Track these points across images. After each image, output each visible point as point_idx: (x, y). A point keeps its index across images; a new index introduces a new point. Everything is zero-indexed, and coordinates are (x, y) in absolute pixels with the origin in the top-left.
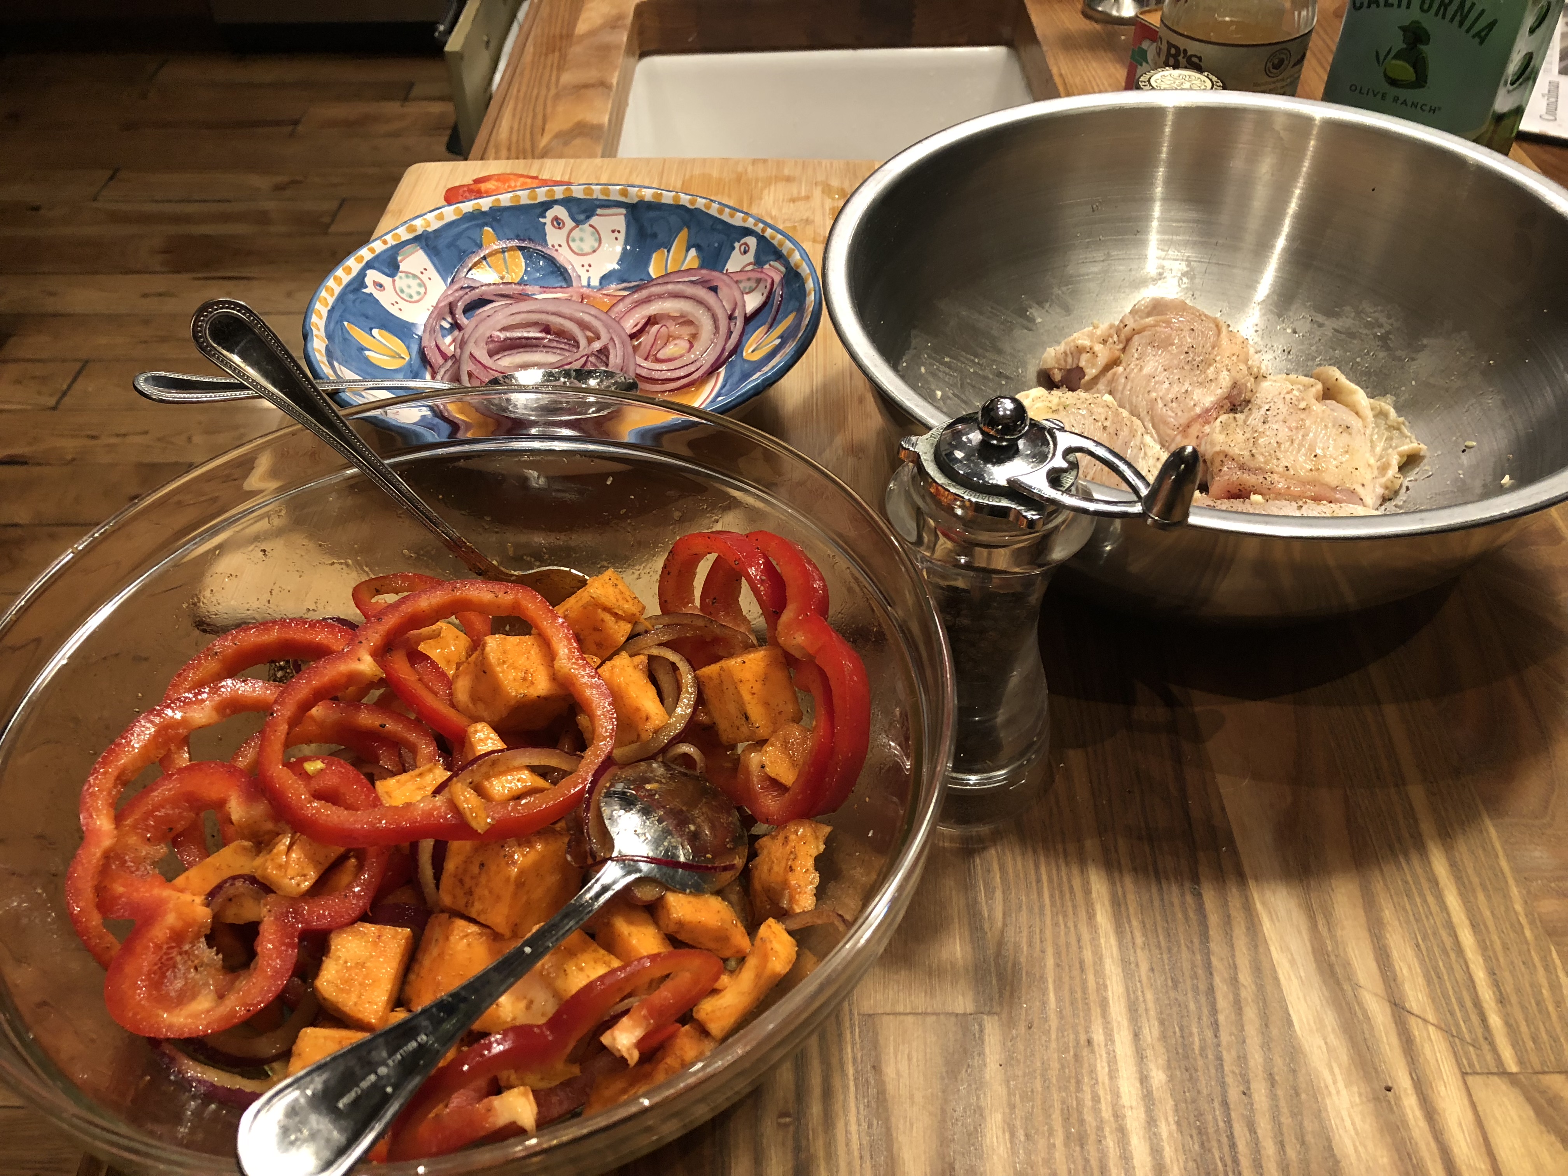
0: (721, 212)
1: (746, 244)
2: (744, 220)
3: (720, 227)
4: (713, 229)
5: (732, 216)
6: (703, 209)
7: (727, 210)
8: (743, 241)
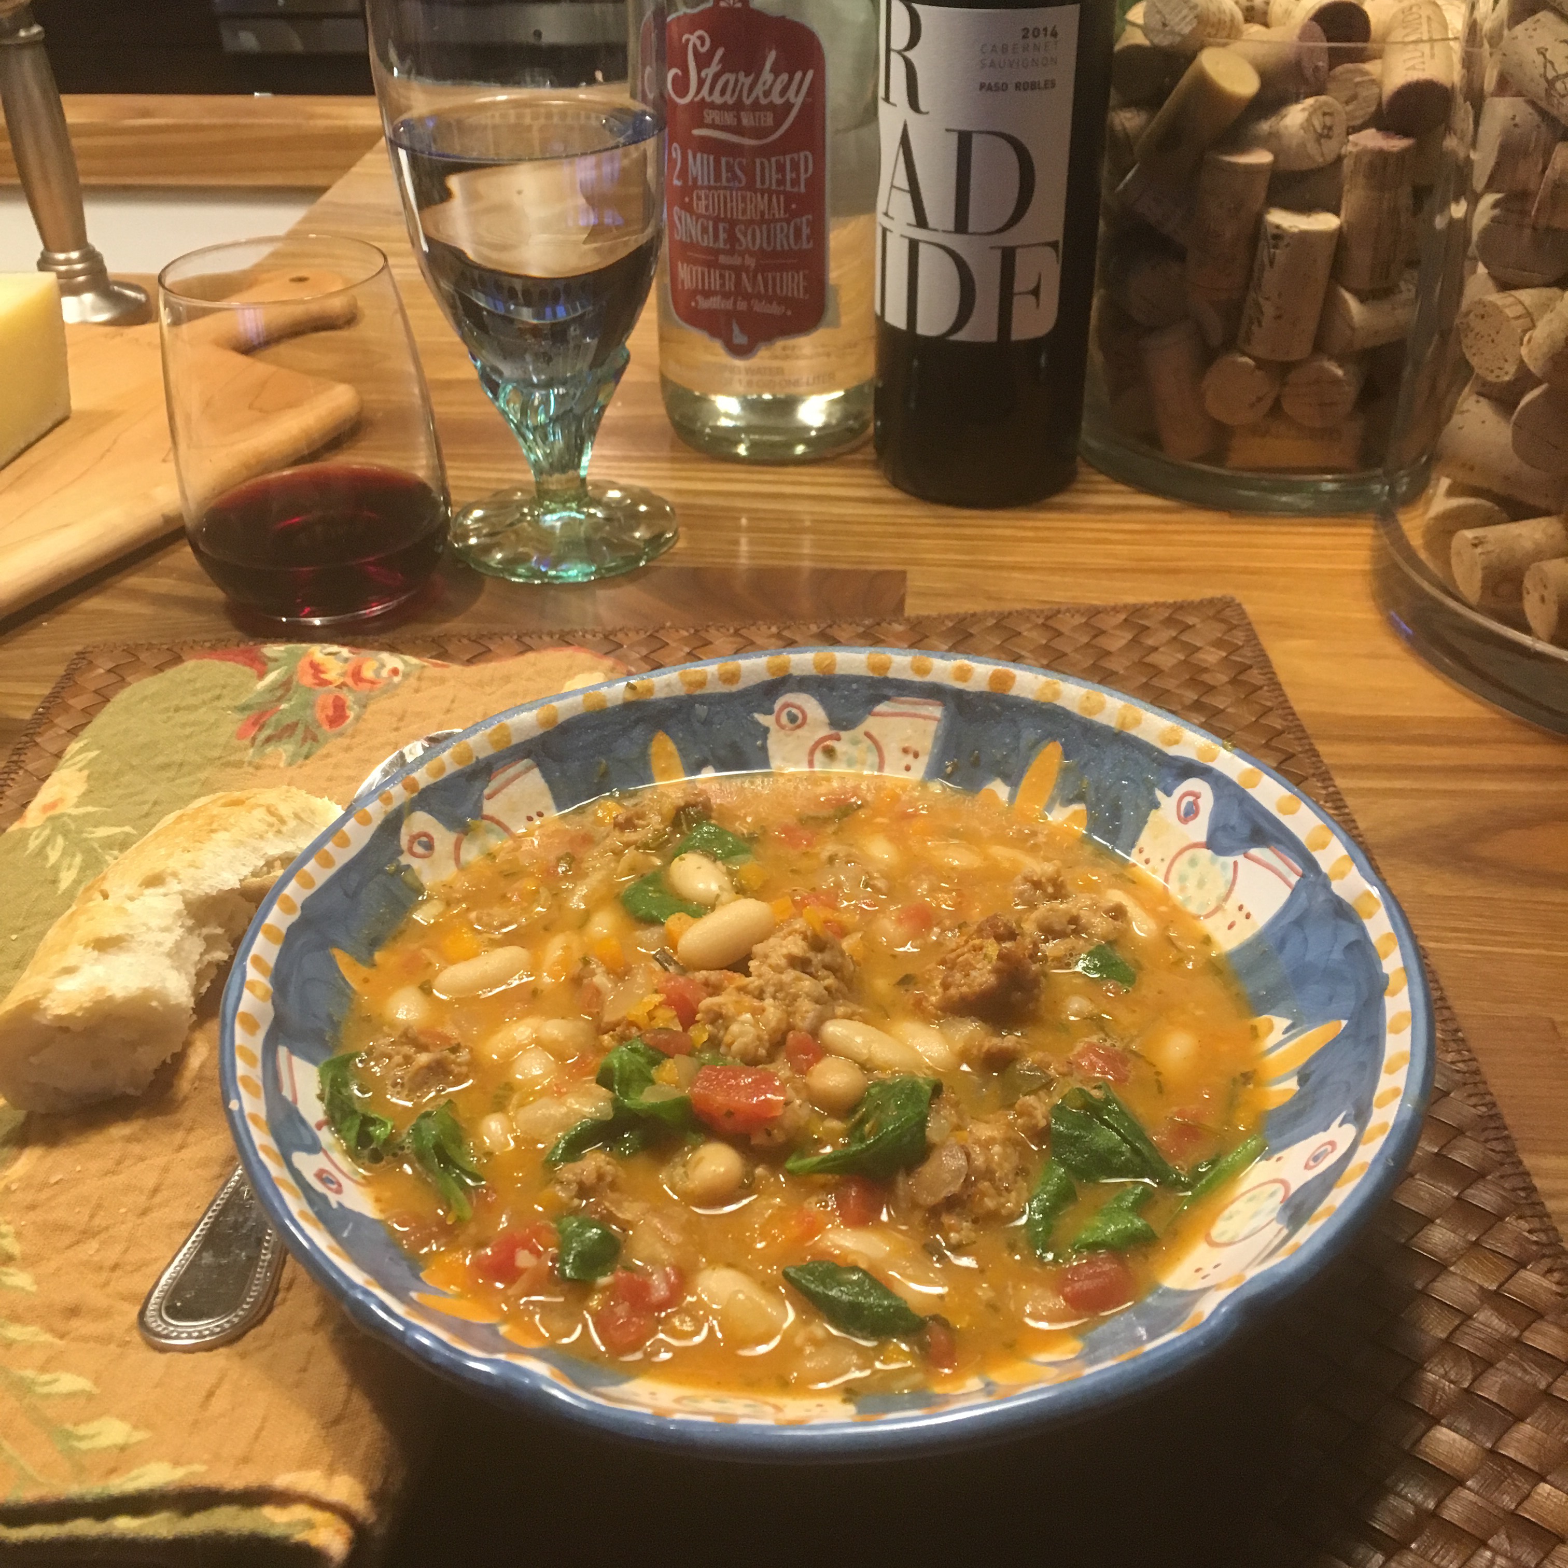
0: (327, 861)
1: (414, 838)
2: (365, 820)
3: (355, 878)
4: (353, 896)
5: (345, 842)
6: (308, 893)
7: (329, 847)
8: (404, 841)
